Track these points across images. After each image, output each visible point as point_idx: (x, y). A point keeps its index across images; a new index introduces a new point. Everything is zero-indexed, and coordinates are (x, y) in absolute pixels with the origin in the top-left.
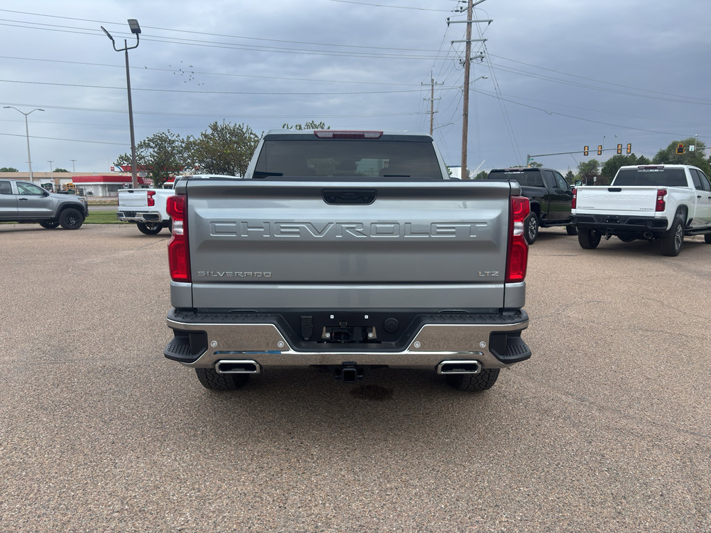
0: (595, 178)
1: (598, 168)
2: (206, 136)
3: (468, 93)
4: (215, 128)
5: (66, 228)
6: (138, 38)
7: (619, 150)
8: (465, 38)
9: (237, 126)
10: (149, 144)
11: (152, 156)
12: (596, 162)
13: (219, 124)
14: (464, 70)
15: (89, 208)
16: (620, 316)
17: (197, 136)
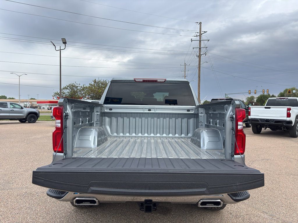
0: (254, 103)
1: (255, 99)
2: (91, 85)
3: (200, 68)
4: (95, 82)
5: (29, 122)
6: (65, 46)
7: (264, 92)
8: (198, 47)
9: (104, 81)
10: (67, 88)
11: (68, 93)
12: (253, 97)
13: (96, 80)
14: (198, 59)
15: (40, 114)
16: (280, 167)
17: (87, 85)
